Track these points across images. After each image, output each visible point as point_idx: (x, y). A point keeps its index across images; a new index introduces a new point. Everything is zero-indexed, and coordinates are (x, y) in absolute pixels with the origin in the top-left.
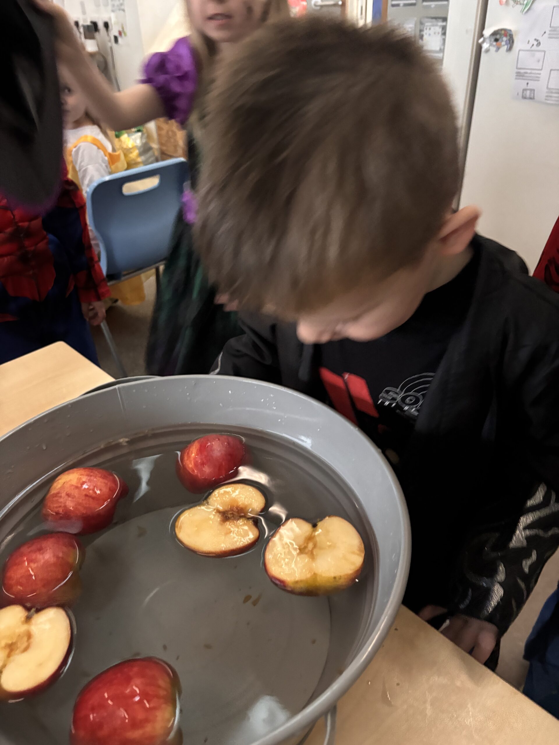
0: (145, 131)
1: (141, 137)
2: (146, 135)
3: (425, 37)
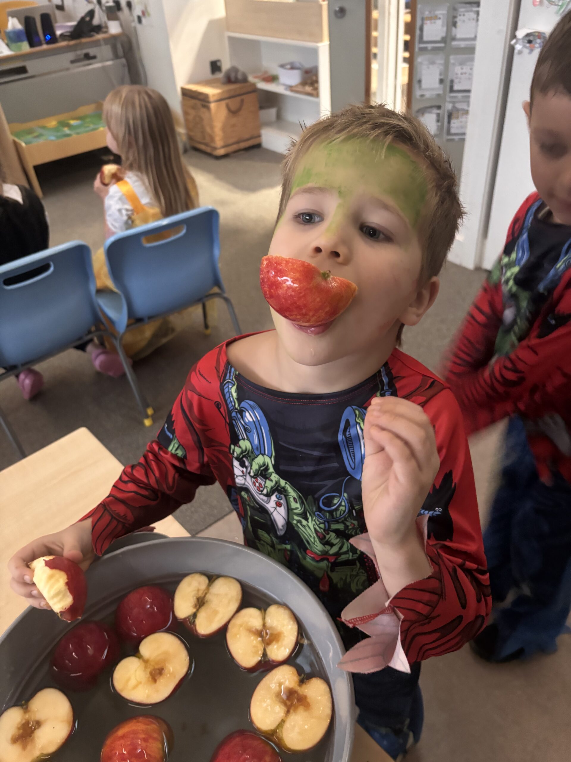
3: (459, 24)
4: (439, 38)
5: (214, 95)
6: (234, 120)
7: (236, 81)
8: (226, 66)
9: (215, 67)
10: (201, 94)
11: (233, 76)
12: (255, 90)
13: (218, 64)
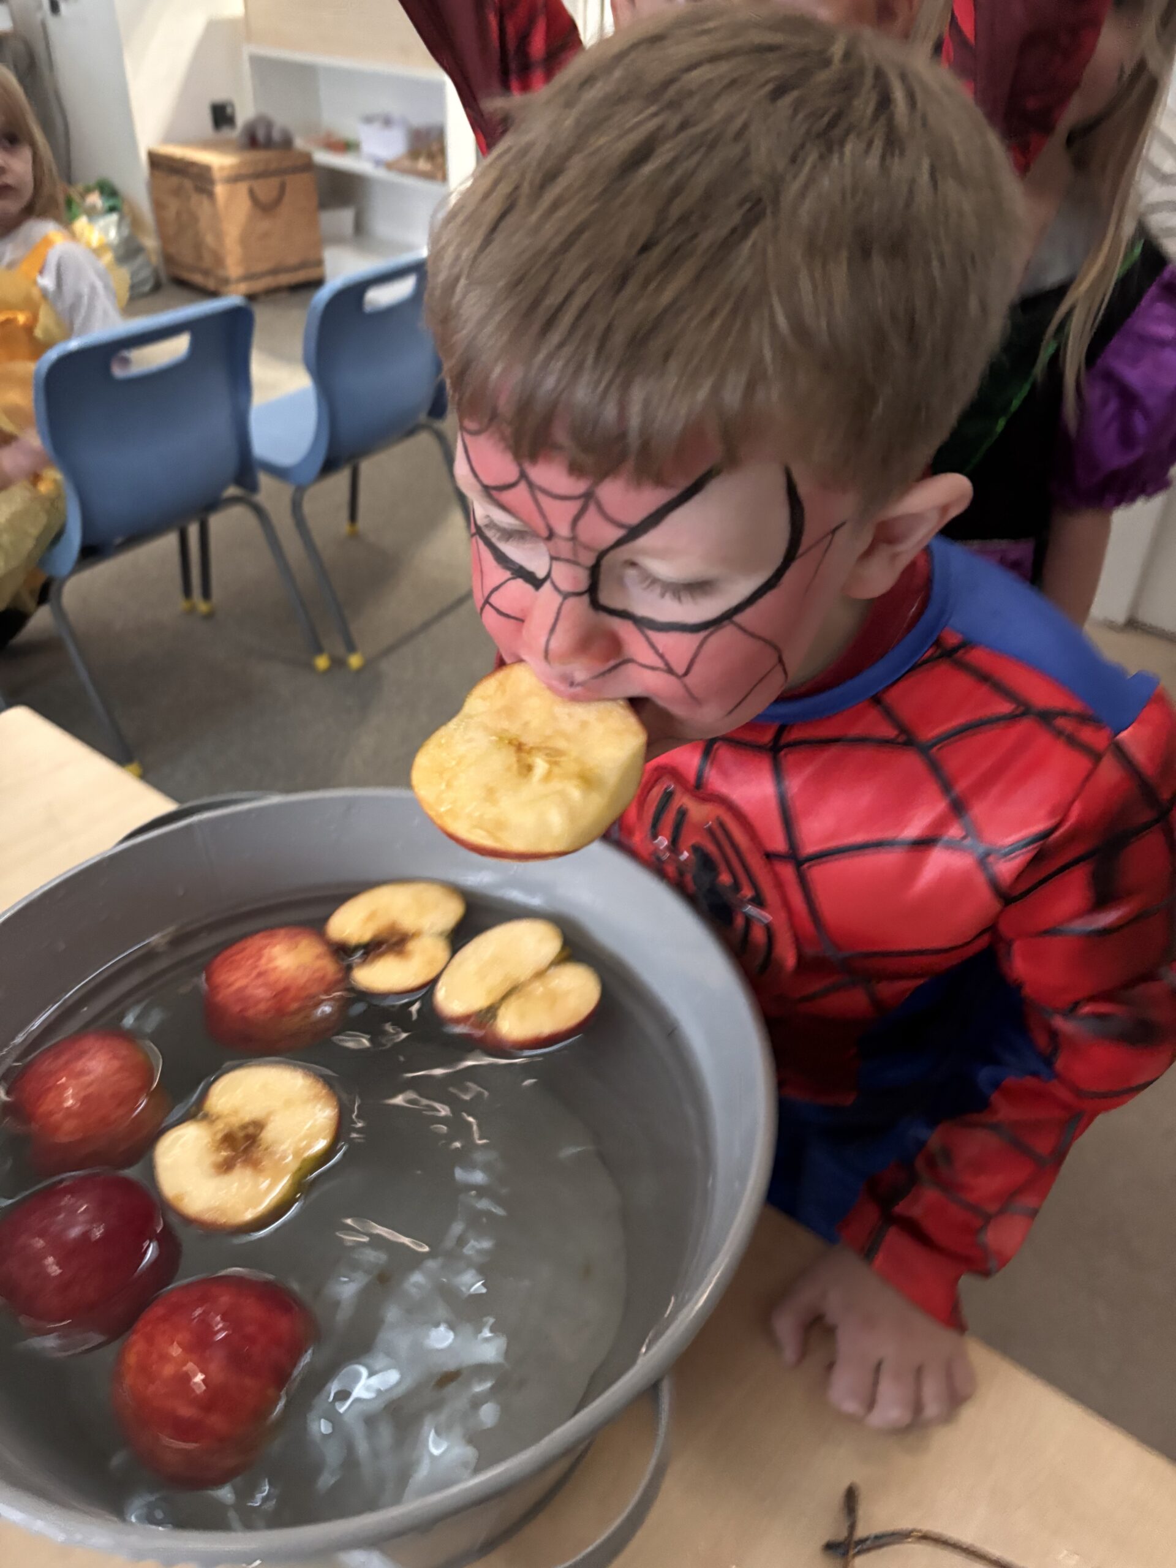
0: (126, 209)
1: (119, 224)
2: (128, 220)
5: (222, 168)
6: (264, 225)
7: (269, 144)
8: (244, 114)
9: (221, 115)
10: (192, 164)
11: (261, 135)
12: (307, 165)
13: (229, 110)
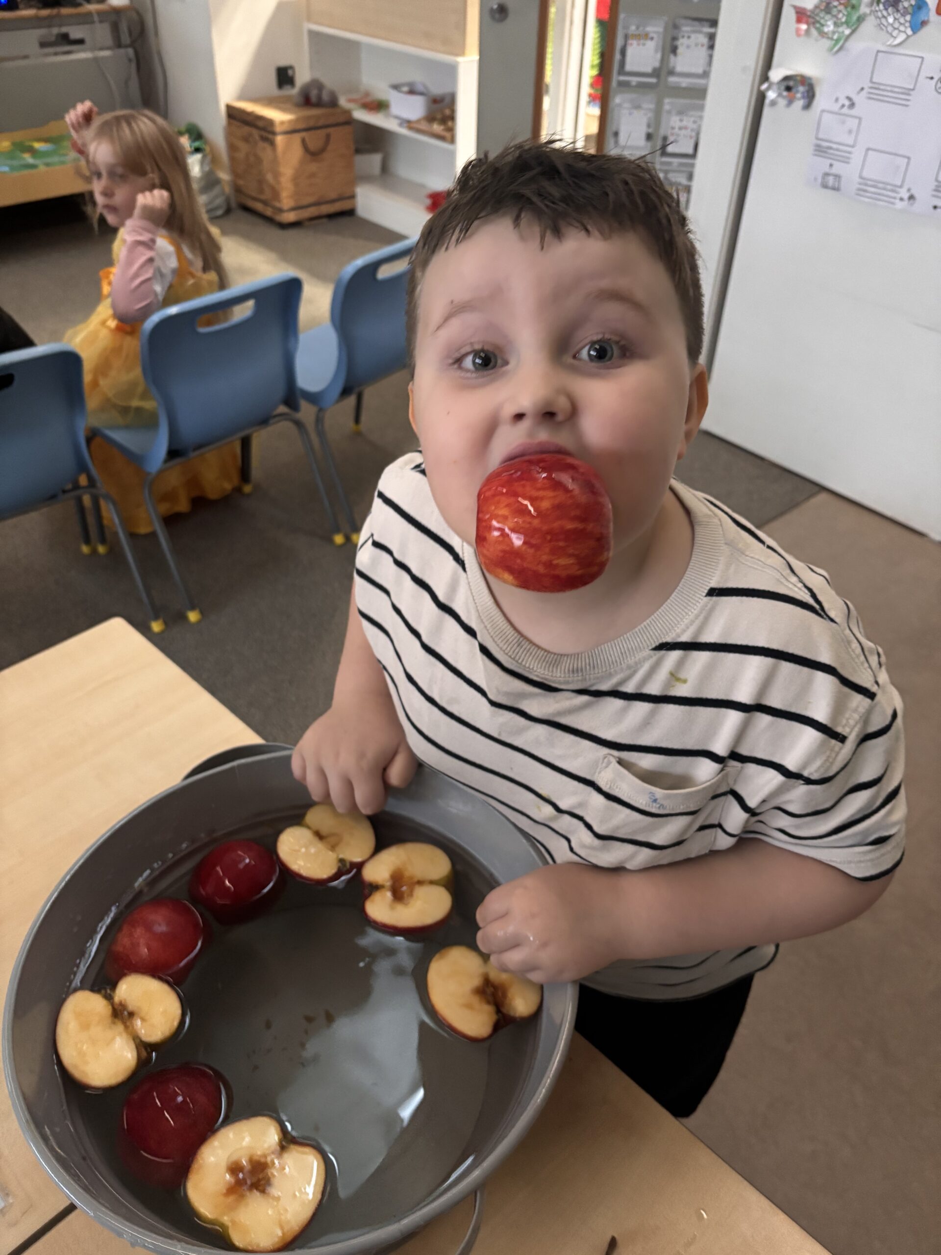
0: (207, 149)
1: (202, 162)
2: (209, 158)
3: (680, 50)
4: (649, 70)
5: (282, 123)
6: (313, 167)
7: (319, 104)
8: (303, 77)
9: (284, 77)
10: (259, 118)
11: (314, 93)
12: (349, 121)
13: (290, 72)
